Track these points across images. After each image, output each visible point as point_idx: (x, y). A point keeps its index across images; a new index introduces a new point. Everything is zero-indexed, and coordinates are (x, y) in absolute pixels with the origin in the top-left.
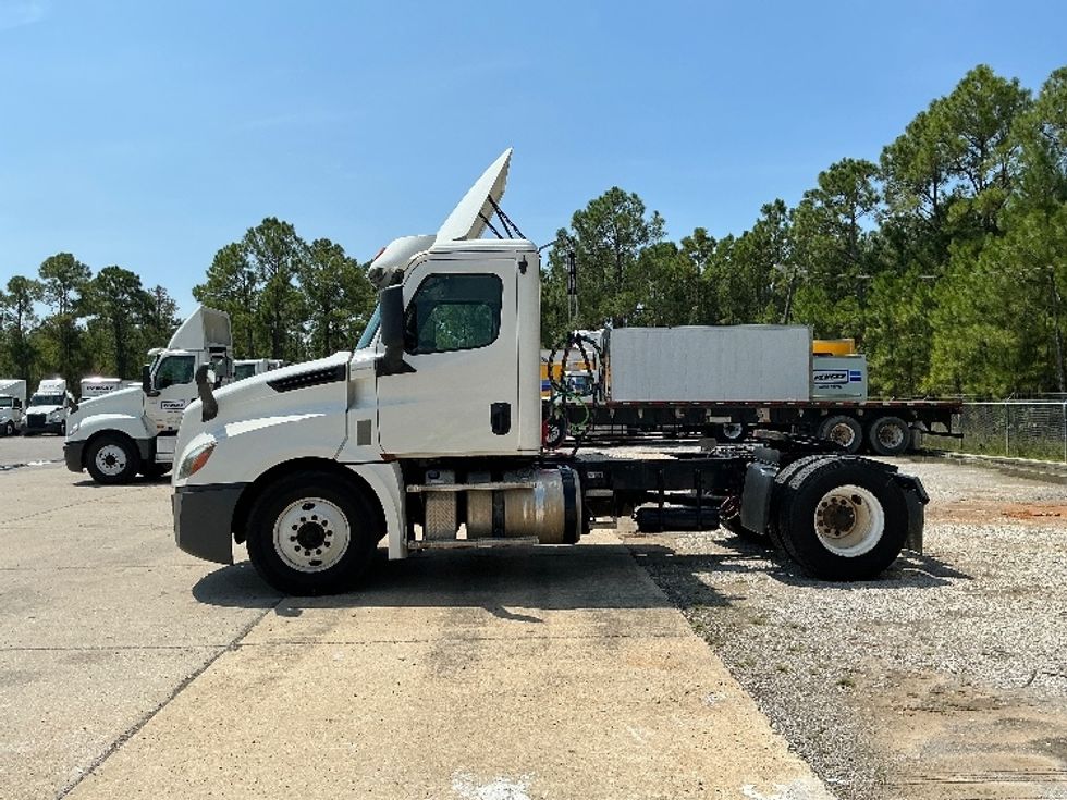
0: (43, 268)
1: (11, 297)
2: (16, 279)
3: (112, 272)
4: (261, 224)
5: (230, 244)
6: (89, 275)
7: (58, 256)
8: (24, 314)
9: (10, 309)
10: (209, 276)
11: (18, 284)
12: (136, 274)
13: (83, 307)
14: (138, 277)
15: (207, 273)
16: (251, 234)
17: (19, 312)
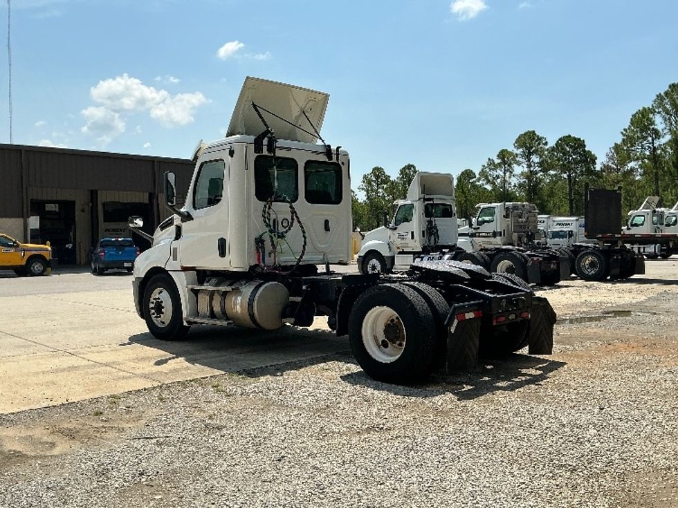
0: (516, 142)
1: (499, 164)
2: (503, 151)
3: (566, 140)
4: (667, 88)
5: (641, 109)
6: (546, 144)
7: (525, 134)
8: (508, 174)
9: (498, 171)
10: (624, 135)
11: (503, 154)
12: (582, 139)
13: (545, 166)
14: (584, 141)
15: (622, 133)
16: (660, 97)
17: (505, 173)
